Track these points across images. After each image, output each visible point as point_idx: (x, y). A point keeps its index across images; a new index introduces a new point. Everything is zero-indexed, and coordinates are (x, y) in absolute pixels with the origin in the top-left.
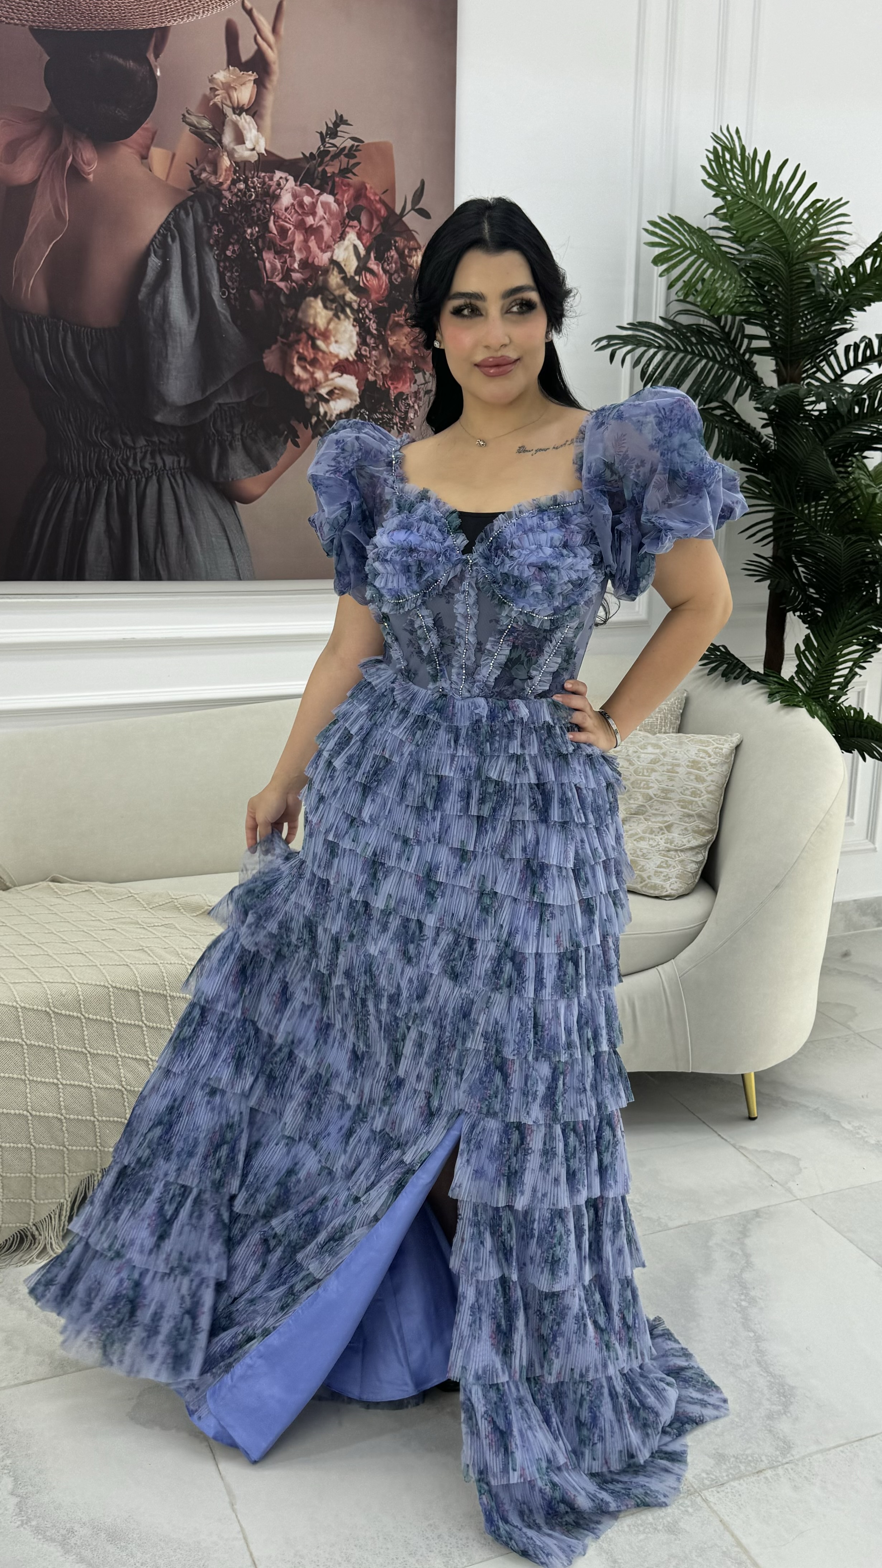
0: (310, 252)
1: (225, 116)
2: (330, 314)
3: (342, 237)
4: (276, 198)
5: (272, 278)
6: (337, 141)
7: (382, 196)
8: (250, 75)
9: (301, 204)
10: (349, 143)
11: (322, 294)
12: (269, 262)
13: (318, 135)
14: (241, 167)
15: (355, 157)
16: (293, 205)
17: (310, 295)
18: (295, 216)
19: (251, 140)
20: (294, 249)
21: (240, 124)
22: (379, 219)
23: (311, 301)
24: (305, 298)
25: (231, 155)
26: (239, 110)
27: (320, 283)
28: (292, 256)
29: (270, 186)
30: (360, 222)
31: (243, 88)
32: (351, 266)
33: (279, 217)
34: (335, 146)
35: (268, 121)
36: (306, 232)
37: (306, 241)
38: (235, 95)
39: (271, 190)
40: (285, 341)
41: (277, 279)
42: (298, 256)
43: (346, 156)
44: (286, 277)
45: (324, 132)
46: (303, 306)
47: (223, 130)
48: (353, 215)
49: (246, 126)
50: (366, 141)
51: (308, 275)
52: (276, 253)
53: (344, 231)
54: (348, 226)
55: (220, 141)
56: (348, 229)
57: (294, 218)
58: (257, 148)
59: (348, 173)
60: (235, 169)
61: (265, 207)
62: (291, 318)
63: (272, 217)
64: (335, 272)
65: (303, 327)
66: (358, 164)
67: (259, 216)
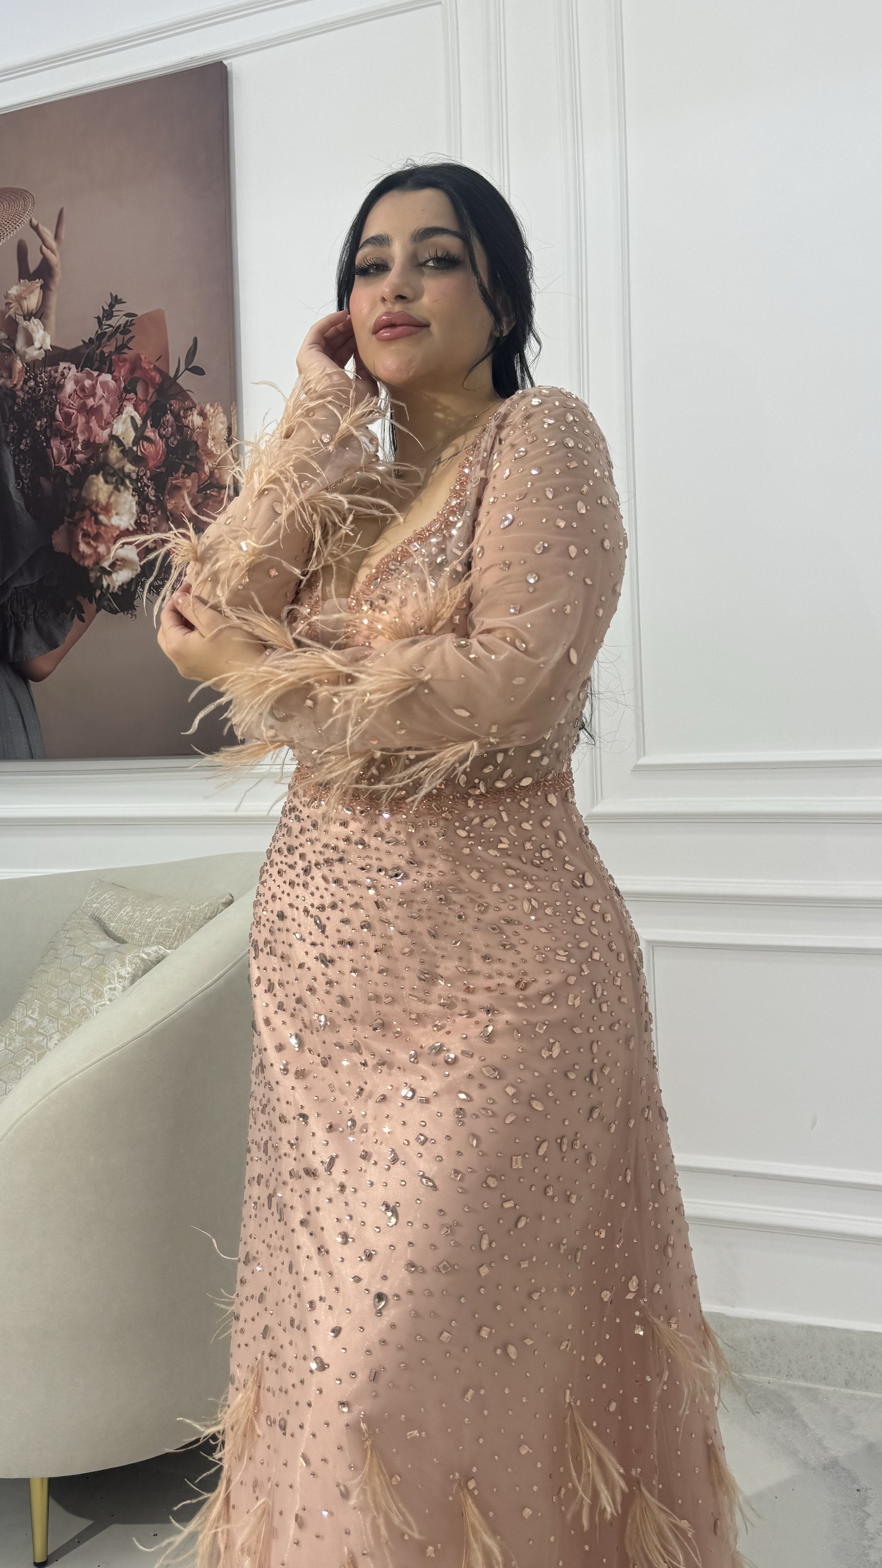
0: (92, 431)
1: (17, 324)
2: (111, 487)
3: (120, 412)
4: (61, 387)
5: (58, 463)
6: (113, 322)
7: (157, 364)
8: (38, 283)
9: (83, 389)
10: (124, 320)
11: (103, 470)
12: (56, 448)
13: (96, 320)
14: (32, 366)
15: (130, 331)
16: (75, 391)
17: (92, 473)
18: (78, 400)
19: (39, 340)
20: (78, 432)
21: (30, 329)
22: (154, 387)
23: (93, 478)
24: (88, 477)
25: (22, 358)
26: (28, 316)
27: (101, 460)
28: (76, 439)
29: (55, 378)
30: (136, 394)
31: (32, 296)
32: (129, 437)
33: (64, 405)
34: (111, 326)
35: (52, 319)
36: (87, 414)
37: (88, 422)
38: (25, 304)
39: (56, 382)
40: (70, 520)
41: (64, 463)
42: (81, 438)
43: (122, 333)
44: (71, 460)
45: (101, 317)
46: (87, 484)
47: (16, 338)
48: (130, 388)
49: (35, 328)
50: (139, 315)
51: (90, 455)
52: (61, 439)
53: (122, 405)
54: (125, 399)
55: (14, 348)
56: (125, 403)
57: (76, 403)
58: (44, 347)
59: (123, 349)
60: (26, 369)
61: (52, 397)
62: (76, 498)
63: (58, 406)
64: (115, 447)
65: (87, 504)
66: (133, 337)
67: (46, 407)
